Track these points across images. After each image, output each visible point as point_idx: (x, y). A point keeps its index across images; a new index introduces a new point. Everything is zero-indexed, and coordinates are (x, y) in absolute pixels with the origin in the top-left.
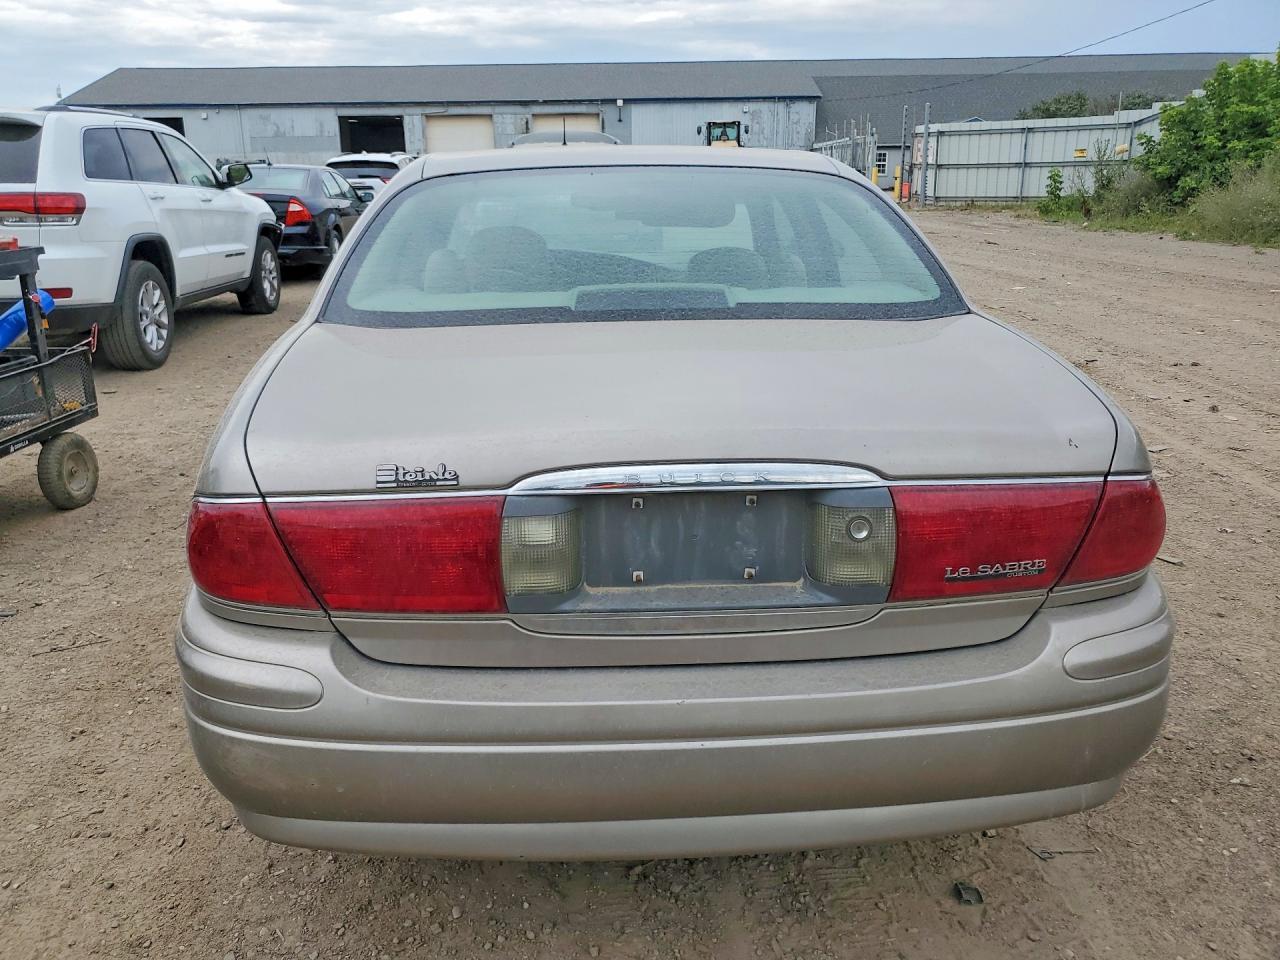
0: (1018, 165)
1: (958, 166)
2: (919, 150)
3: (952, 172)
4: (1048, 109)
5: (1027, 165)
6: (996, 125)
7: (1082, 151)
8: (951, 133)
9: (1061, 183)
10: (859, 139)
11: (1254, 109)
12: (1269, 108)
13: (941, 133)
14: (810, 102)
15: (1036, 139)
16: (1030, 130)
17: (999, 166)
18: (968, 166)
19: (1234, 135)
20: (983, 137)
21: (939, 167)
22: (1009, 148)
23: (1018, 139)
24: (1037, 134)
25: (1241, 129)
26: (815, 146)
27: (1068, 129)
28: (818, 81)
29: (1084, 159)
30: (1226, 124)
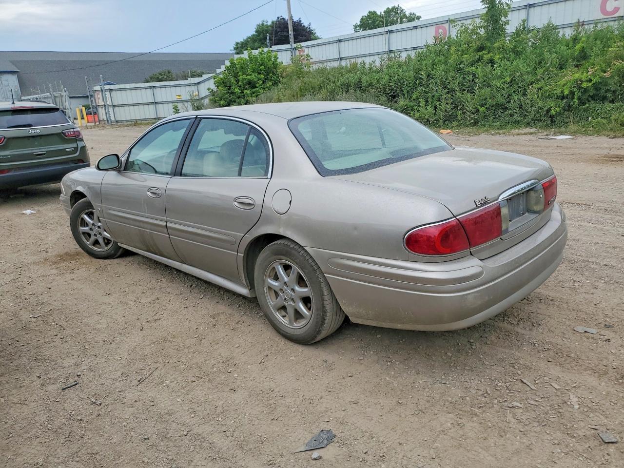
0: (152, 103)
1: (123, 105)
2: (99, 99)
3: (122, 108)
4: (158, 78)
5: (156, 103)
6: (137, 85)
7: (179, 96)
8: (116, 90)
9: (179, 110)
10: (57, 94)
11: (249, 77)
12: (253, 76)
13: (111, 90)
14: (13, 75)
15: (157, 91)
16: (154, 87)
17: (143, 104)
18: (129, 105)
19: (244, 88)
20: (132, 91)
21: (114, 106)
22: (146, 96)
23: (149, 91)
24: (157, 89)
25: (246, 85)
26: (23, 98)
27: (170, 86)
28: (13, 63)
29: (180, 99)
30: (240, 83)
